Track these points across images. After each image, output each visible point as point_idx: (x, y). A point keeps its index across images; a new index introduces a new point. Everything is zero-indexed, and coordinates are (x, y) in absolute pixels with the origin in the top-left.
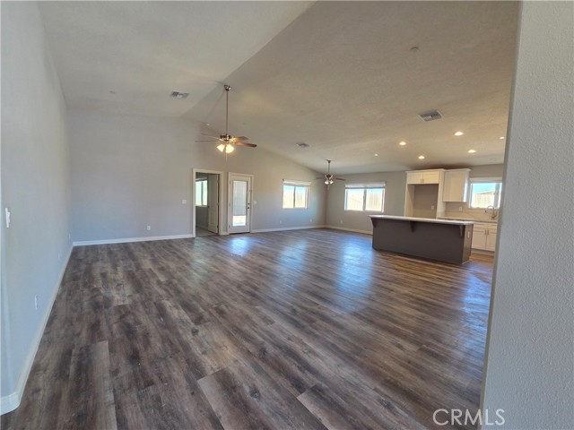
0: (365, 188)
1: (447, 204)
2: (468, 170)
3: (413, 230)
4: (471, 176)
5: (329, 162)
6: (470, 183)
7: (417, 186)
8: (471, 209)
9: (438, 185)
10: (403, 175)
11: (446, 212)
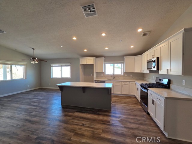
0: (62, 66)
1: (97, 73)
2: (104, 58)
3: (84, 92)
4: (105, 61)
5: (34, 49)
6: (105, 64)
7: (84, 65)
8: (106, 75)
9: (93, 65)
10: (78, 60)
11: (97, 76)
